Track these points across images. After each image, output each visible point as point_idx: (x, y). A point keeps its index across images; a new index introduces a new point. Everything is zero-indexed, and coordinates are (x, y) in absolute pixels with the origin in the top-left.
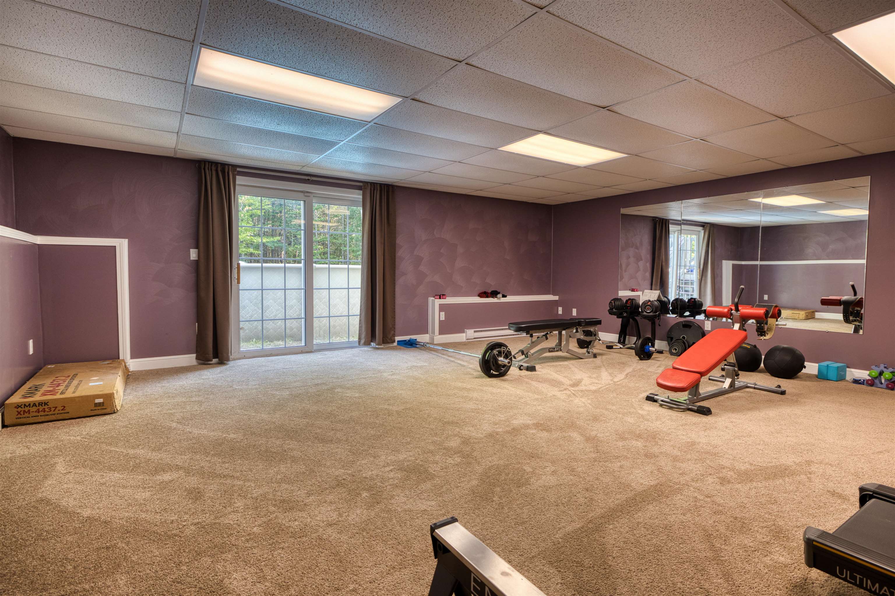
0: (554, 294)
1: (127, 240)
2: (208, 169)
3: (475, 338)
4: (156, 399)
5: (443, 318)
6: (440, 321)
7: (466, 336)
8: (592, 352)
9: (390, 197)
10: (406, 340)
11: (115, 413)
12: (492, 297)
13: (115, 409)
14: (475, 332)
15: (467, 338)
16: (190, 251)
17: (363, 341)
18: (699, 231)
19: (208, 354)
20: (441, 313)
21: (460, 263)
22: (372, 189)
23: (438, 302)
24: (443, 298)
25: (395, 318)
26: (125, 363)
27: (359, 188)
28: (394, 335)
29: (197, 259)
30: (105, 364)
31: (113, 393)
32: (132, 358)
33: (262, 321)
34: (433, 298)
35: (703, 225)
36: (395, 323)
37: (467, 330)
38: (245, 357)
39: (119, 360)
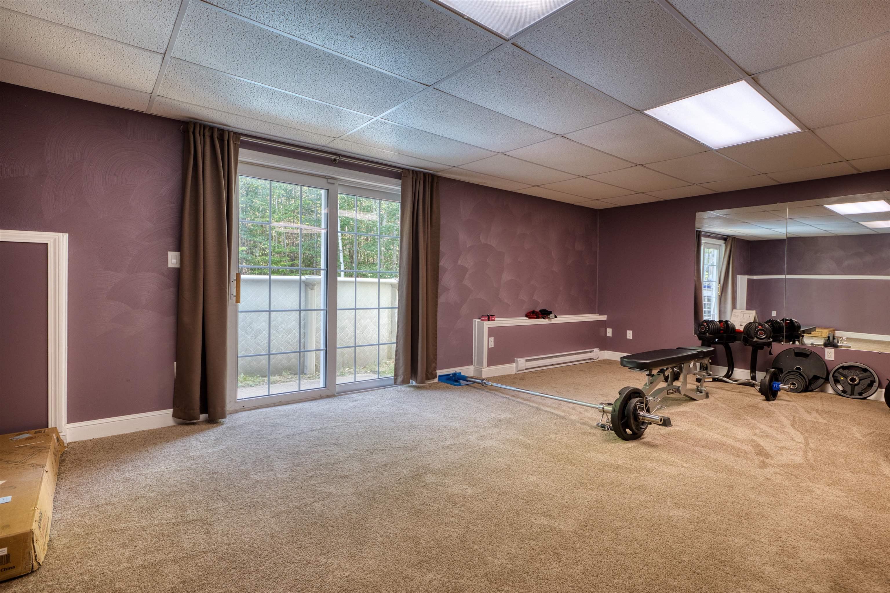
0: (601, 313)
1: (67, 234)
2: (200, 135)
3: (526, 369)
4: (118, 518)
5: (492, 345)
6: (489, 349)
7: (517, 367)
8: (705, 391)
9: (435, 189)
10: (449, 375)
11: (32, 572)
12: (543, 318)
13: (35, 564)
14: (527, 361)
15: (519, 369)
16: (167, 254)
17: (400, 379)
18: (720, 245)
19: (193, 410)
20: (490, 338)
21: (506, 277)
22: (415, 178)
23: (487, 324)
24: (492, 320)
25: (436, 346)
26: (57, 433)
27: (398, 176)
28: (435, 369)
29: (177, 266)
30: (21, 441)
31: (32, 532)
32: (70, 420)
33: (269, 355)
34: (479, 320)
35: (725, 238)
36: (436, 352)
37: (519, 359)
38: (244, 409)
39: (47, 430)
